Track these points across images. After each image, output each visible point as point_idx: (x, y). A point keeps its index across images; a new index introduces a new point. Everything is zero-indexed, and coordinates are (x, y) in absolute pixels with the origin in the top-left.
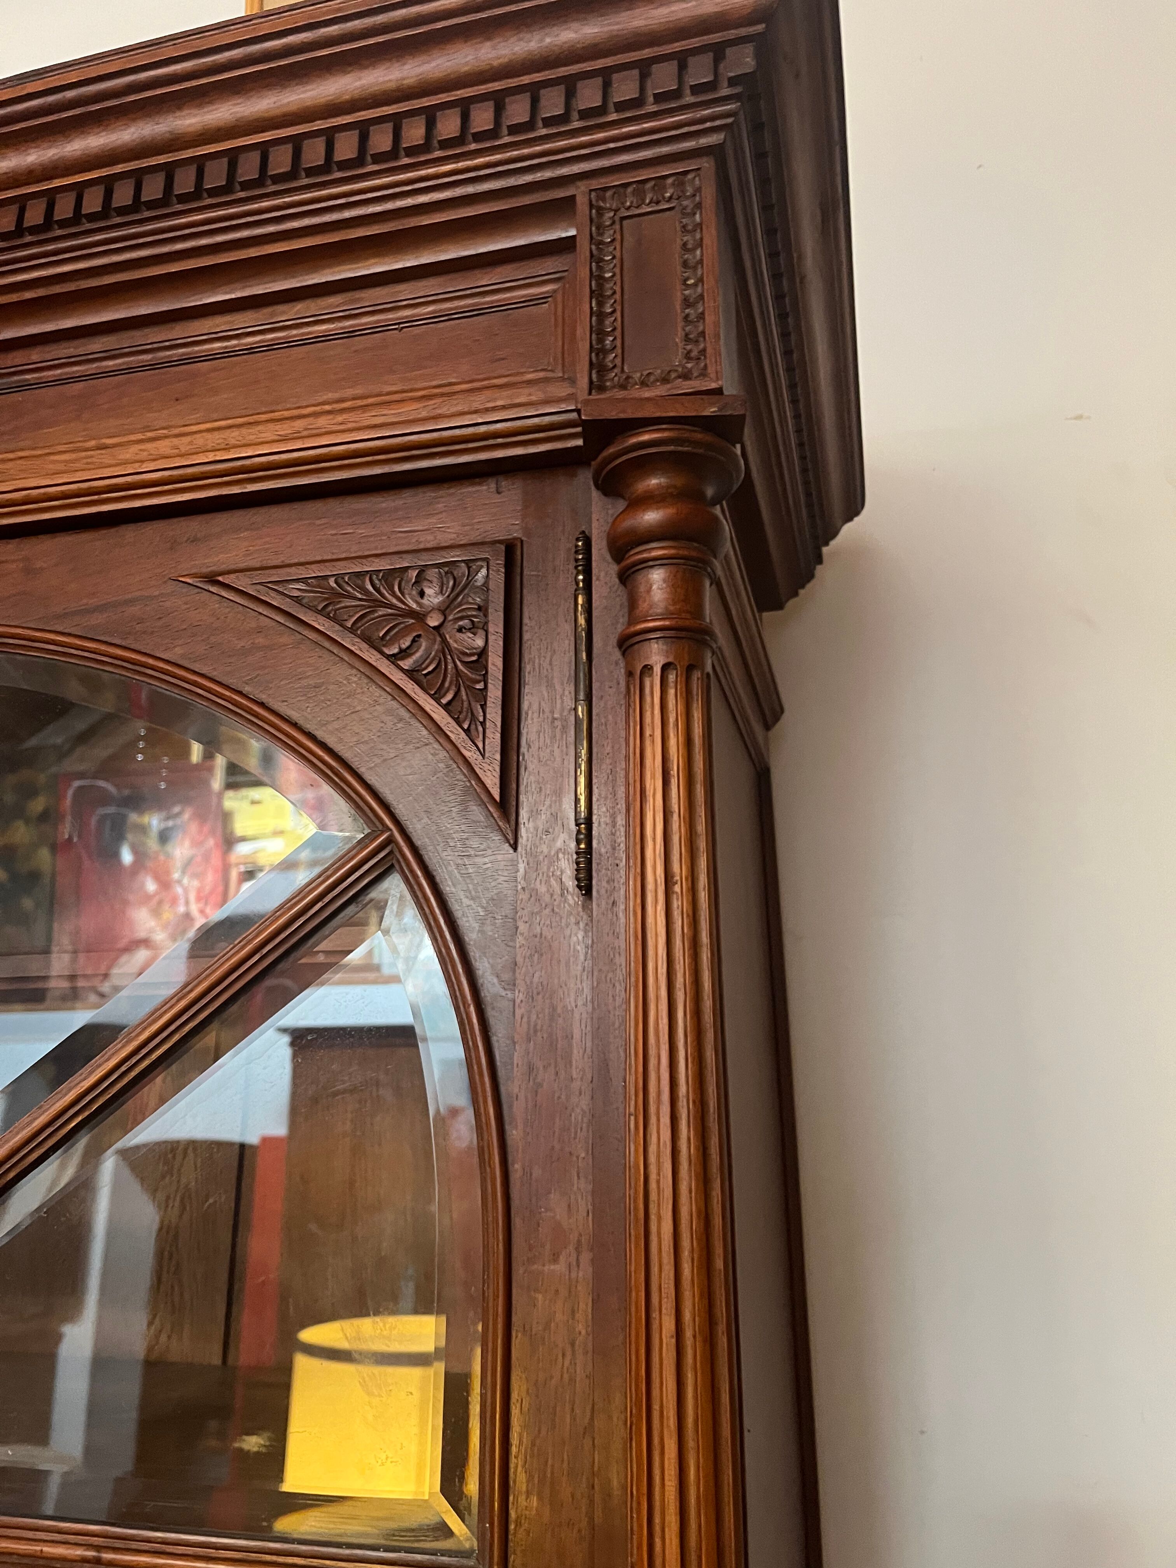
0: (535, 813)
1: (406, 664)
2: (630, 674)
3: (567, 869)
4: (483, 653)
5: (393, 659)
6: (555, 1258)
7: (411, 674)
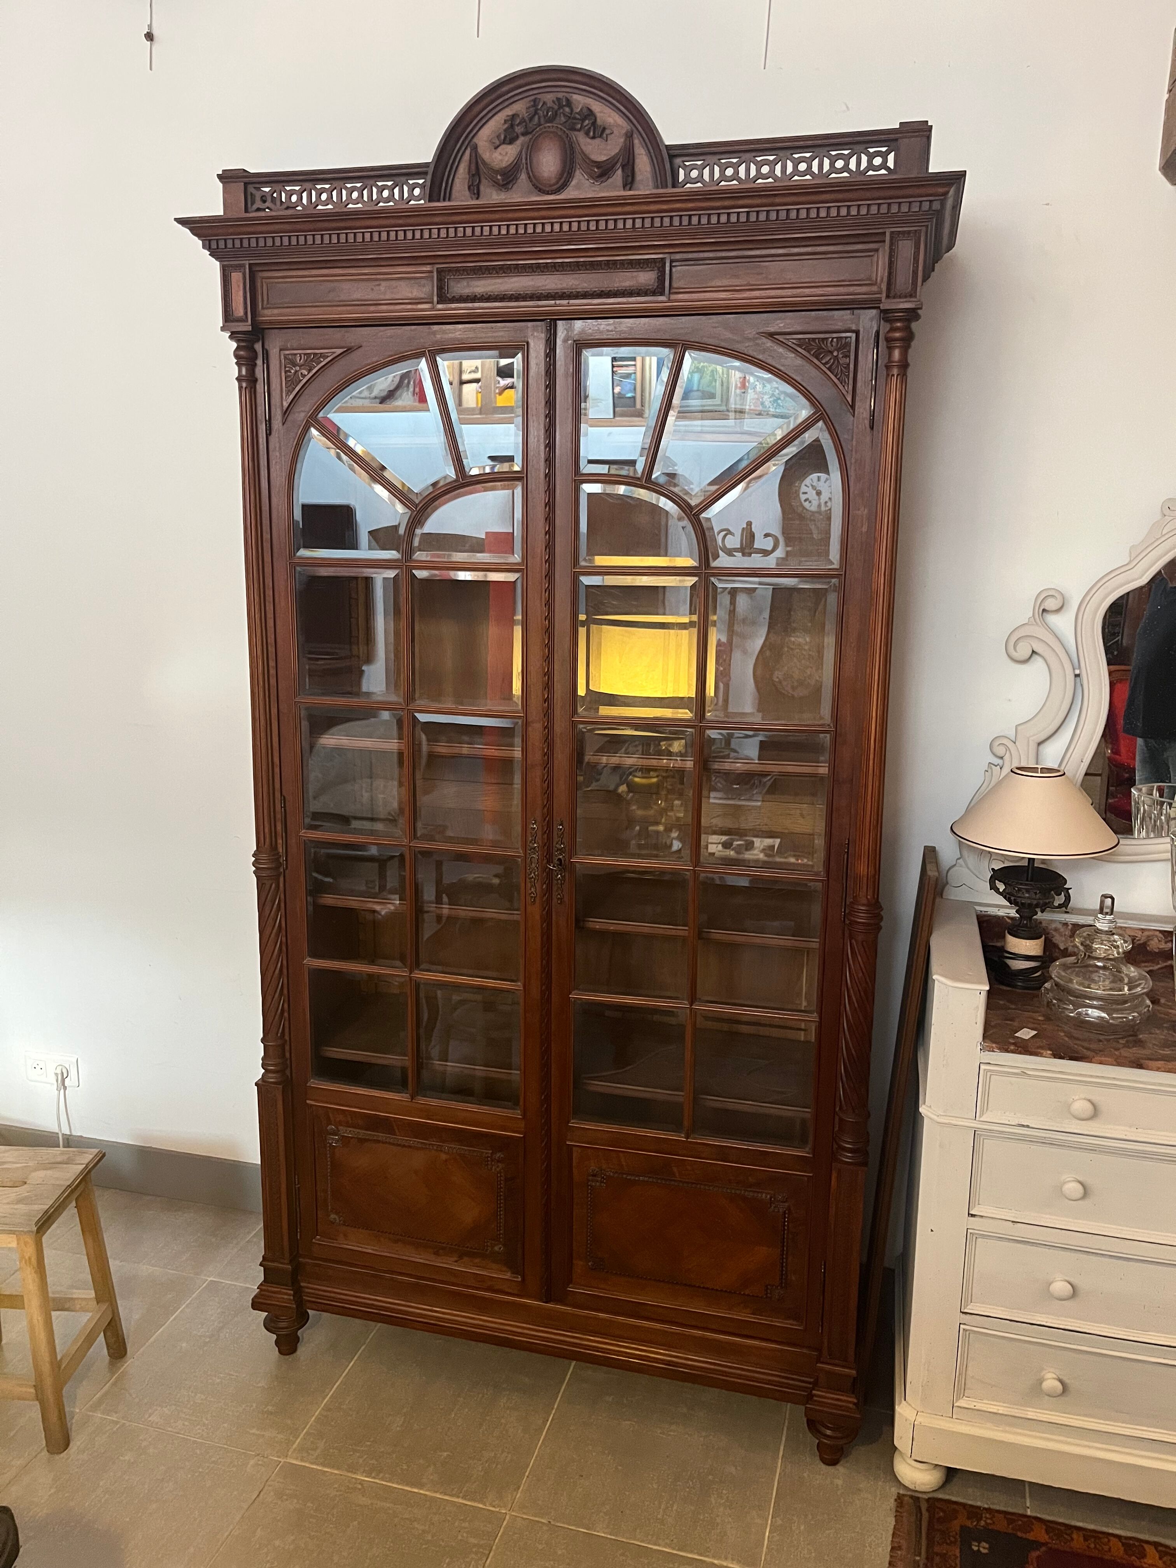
0: (859, 408)
1: (827, 366)
2: (888, 375)
3: (867, 422)
4: (849, 365)
5: (824, 364)
6: (859, 510)
7: (829, 369)
